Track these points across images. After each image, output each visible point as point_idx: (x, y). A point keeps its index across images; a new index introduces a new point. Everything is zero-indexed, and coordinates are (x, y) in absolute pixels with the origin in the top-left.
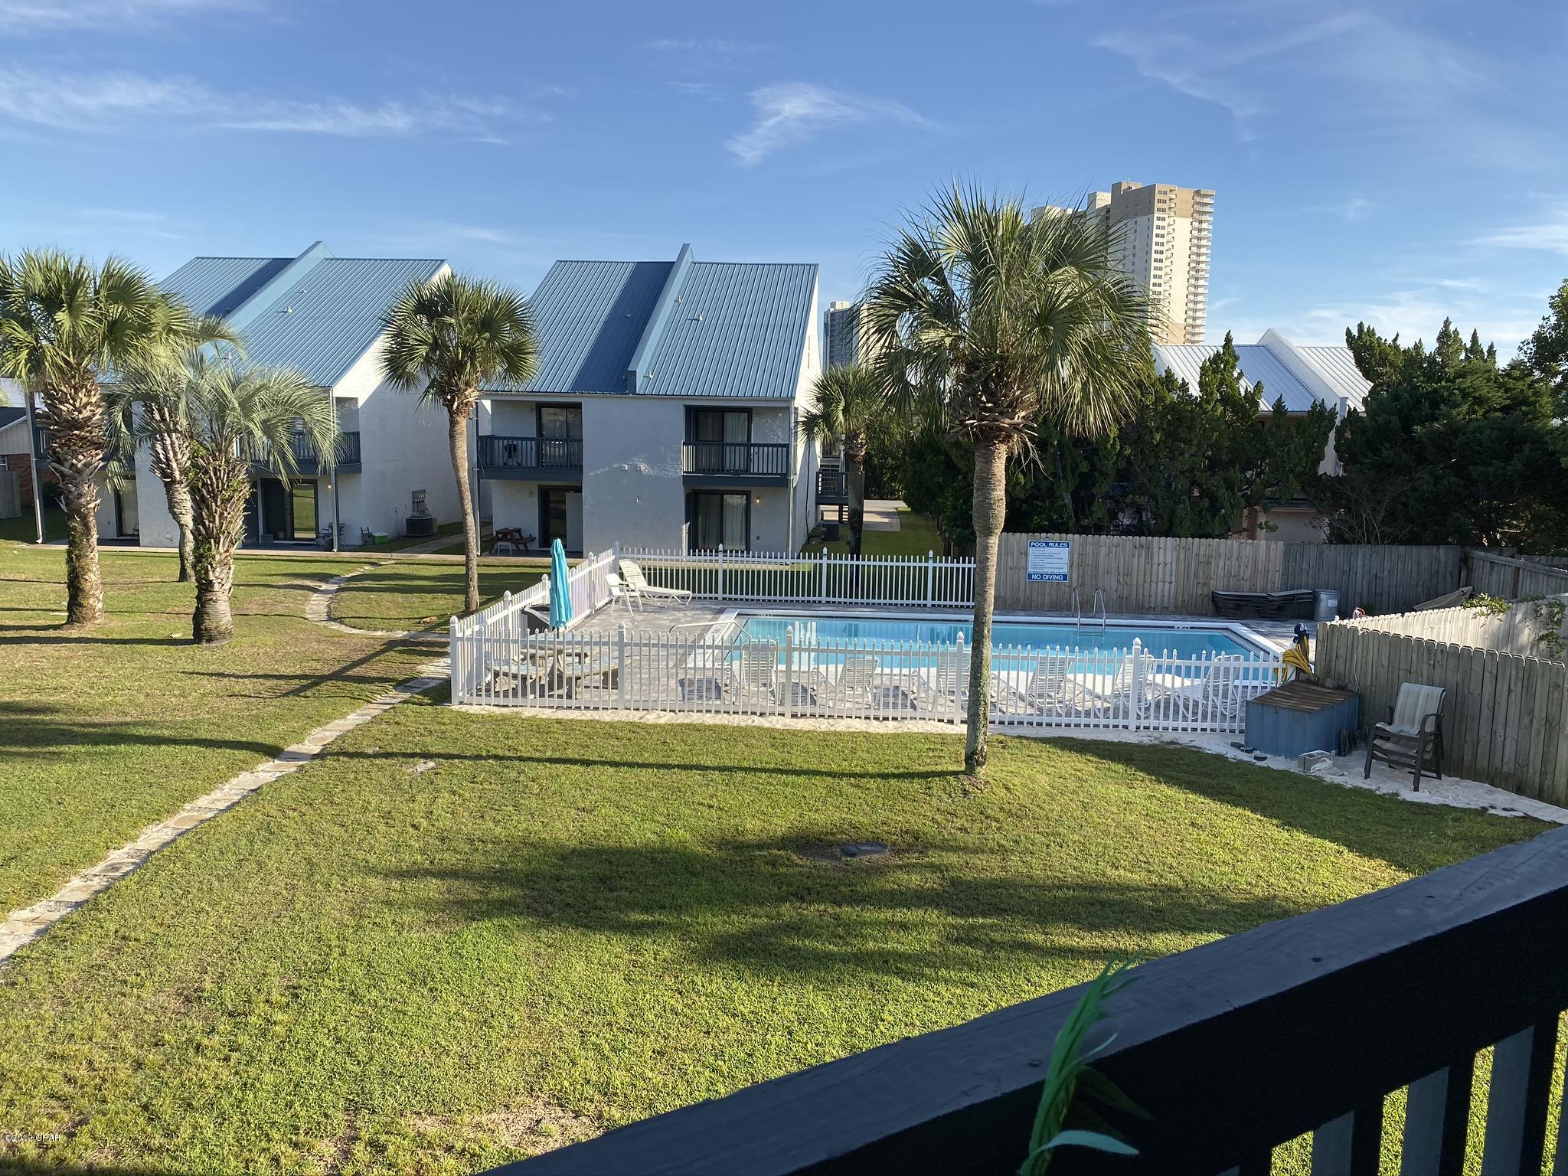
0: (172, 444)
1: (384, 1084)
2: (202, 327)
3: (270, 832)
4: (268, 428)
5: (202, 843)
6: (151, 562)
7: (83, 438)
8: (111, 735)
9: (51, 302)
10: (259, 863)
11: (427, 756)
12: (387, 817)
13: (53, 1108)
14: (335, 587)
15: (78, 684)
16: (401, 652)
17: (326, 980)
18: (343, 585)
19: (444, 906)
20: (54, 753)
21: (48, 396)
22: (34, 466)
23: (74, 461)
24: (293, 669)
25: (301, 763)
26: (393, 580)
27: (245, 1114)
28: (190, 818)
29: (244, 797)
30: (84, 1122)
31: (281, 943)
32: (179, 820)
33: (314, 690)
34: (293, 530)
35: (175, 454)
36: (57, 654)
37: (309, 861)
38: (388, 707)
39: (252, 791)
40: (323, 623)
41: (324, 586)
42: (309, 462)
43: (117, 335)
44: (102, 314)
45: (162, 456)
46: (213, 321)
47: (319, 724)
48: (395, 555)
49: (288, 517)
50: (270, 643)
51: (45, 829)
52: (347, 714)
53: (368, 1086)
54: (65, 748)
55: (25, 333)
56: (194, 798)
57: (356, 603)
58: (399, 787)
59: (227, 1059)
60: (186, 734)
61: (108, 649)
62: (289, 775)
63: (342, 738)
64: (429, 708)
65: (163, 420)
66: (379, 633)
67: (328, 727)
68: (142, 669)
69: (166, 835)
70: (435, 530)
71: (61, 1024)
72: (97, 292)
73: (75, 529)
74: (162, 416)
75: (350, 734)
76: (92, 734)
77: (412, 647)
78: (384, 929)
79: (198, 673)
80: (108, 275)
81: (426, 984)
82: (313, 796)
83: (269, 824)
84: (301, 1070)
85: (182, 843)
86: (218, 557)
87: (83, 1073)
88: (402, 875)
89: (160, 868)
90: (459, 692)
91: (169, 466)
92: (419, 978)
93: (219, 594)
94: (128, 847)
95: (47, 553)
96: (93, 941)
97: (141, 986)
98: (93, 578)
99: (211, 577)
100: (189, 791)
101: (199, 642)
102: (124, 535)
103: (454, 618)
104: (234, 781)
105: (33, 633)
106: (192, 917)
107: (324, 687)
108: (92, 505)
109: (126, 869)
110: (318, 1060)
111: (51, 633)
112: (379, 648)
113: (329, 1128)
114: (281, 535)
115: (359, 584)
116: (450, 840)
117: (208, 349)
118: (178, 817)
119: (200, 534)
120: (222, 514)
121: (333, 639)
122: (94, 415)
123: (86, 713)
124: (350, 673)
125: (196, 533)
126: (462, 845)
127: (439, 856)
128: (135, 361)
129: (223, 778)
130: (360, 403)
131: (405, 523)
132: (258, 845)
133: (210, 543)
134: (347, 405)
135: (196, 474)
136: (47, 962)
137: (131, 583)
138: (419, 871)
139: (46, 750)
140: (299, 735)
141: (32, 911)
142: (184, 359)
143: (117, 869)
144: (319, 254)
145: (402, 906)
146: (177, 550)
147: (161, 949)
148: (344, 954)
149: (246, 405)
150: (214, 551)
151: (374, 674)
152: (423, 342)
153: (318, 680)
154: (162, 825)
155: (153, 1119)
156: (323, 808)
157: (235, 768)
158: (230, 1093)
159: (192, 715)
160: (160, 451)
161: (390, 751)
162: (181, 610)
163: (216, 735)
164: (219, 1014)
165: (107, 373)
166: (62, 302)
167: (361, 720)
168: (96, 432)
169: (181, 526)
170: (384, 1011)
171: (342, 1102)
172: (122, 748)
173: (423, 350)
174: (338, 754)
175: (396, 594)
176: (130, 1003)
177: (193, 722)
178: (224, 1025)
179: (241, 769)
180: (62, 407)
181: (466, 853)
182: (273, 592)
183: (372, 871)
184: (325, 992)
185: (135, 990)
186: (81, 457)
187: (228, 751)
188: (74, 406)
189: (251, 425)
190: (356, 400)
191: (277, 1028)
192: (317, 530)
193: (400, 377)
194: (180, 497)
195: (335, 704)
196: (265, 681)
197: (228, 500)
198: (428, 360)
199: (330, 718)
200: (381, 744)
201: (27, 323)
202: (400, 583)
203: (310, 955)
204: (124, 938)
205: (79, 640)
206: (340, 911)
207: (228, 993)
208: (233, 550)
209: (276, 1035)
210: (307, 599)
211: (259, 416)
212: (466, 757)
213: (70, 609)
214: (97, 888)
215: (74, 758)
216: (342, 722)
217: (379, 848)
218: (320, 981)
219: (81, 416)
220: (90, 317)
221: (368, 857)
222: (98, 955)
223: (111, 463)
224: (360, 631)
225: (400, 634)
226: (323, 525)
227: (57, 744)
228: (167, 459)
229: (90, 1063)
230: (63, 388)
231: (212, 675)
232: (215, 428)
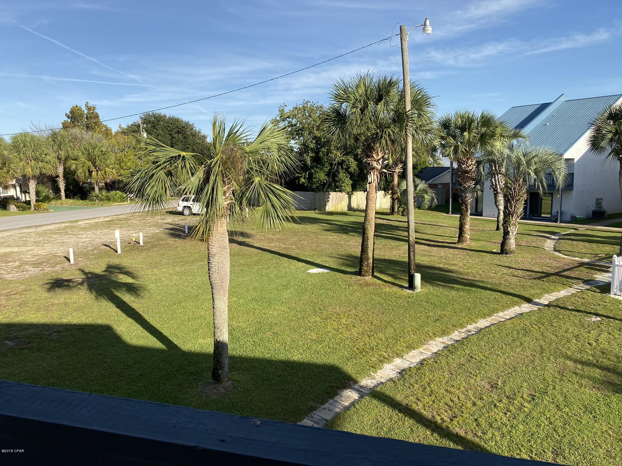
0: (498, 179)
1: (570, 449)
2: (513, 133)
3: (526, 332)
4: (536, 172)
5: (500, 330)
6: (486, 223)
7: (469, 177)
8: (470, 284)
9: (463, 129)
10: (521, 343)
11: (597, 315)
12: (577, 337)
13: (446, 408)
14: (558, 238)
15: (461, 264)
16: (586, 268)
17: (546, 397)
18: (561, 237)
19: (603, 383)
20: (452, 287)
21: (459, 162)
22: (451, 187)
23: (465, 185)
24: (538, 269)
25: (540, 307)
26: (584, 237)
27: (512, 437)
28: (496, 320)
29: (516, 316)
30: (456, 417)
31: (528, 376)
32: (492, 319)
33: (547, 278)
34: (541, 213)
35: (499, 182)
36: (454, 253)
37: (541, 347)
38: (579, 290)
39: (519, 314)
40: (552, 252)
41: (553, 237)
42: (552, 185)
43: (484, 139)
44: (479, 132)
45: (494, 183)
46: (517, 131)
47: (548, 292)
48: (586, 226)
49: (539, 208)
50: (530, 257)
51: (448, 312)
52: (560, 290)
53: (563, 447)
54: (455, 286)
55: (453, 141)
56: (498, 312)
57: (566, 245)
58: (583, 326)
59: (505, 414)
60: (496, 288)
61: (471, 253)
62: (535, 311)
63: (558, 300)
64: (599, 294)
65: (496, 169)
66: (577, 259)
67: (552, 294)
68: (482, 261)
69: (487, 324)
70: (606, 216)
71: (450, 380)
72: (478, 124)
73: (463, 209)
74: (495, 168)
75: (561, 299)
76: (464, 282)
77: (591, 266)
78: (573, 384)
79: (501, 266)
80: (482, 117)
81: (591, 413)
82: (544, 321)
83: (525, 328)
84: (535, 429)
85: (493, 328)
86: (512, 222)
87: (456, 400)
88: (583, 363)
89: (484, 335)
90: (615, 288)
91: (496, 187)
92: (588, 410)
93: (511, 236)
94: (474, 325)
95: (452, 217)
96: (462, 355)
97: (476, 376)
98: (467, 227)
99: (509, 230)
100: (496, 309)
101: (502, 254)
102: (478, 212)
103: (615, 256)
104: (513, 309)
105: (447, 245)
106: (495, 356)
107: (551, 278)
108: (469, 201)
109: (473, 333)
110: (542, 428)
111: (453, 245)
112: (576, 265)
113: (545, 457)
114: (536, 215)
115: (569, 237)
116: (607, 354)
117: (515, 142)
118: (491, 318)
119: (506, 213)
120: (515, 206)
121: (555, 259)
122: (473, 168)
123: (462, 274)
124: (563, 274)
125: (504, 212)
126: (613, 358)
127: (601, 360)
128: (489, 148)
129: (508, 307)
130: (575, 161)
131: (591, 212)
132: (521, 336)
133: (510, 217)
134: (569, 162)
135: (507, 190)
136: (447, 358)
137: (479, 230)
138: (591, 364)
139: (449, 285)
140: (539, 296)
141: (443, 339)
142: (506, 147)
143: (470, 332)
144: (563, 99)
145: (582, 377)
146: (496, 219)
147: (484, 365)
148: (554, 389)
149: (529, 163)
150: (511, 220)
151: (573, 276)
152: (610, 132)
153: (548, 275)
154: (486, 320)
155: (478, 425)
156: (548, 327)
157: (513, 304)
158: (506, 427)
159: (498, 281)
160: (494, 181)
161: (579, 309)
162: (496, 241)
163: (506, 290)
164: (503, 396)
165: (479, 153)
166: (466, 128)
167: (567, 294)
168: (473, 175)
169: (499, 210)
170: (571, 418)
171: (551, 449)
172: (474, 289)
173: (610, 136)
174: (556, 306)
175: (586, 243)
176: (472, 381)
177: (498, 284)
178: (505, 400)
179: (516, 305)
180: (463, 166)
181: (614, 362)
182: (531, 237)
183: (568, 358)
184: (545, 402)
185: (474, 377)
186: (467, 184)
187: (511, 297)
188: (467, 165)
189: (530, 171)
190: (573, 159)
191: (525, 409)
192: (551, 214)
193: (596, 149)
194: (499, 199)
195: (555, 285)
196: (527, 272)
197: (518, 200)
198: (611, 140)
199: (553, 291)
200: (575, 305)
201: (454, 137)
202: (588, 238)
203: (540, 384)
204: (471, 357)
205: (461, 249)
206: (553, 371)
207: (507, 389)
208: (518, 220)
209: (524, 411)
210: (545, 241)
211: (533, 167)
212: (616, 319)
213: (459, 237)
214: (463, 337)
215: (458, 290)
216: (558, 293)
217: (572, 348)
218: (544, 396)
219: (468, 169)
220: (475, 133)
221: (567, 351)
222: (463, 360)
223: (477, 186)
224: (568, 257)
225: (586, 260)
226: (554, 211)
227: (453, 284)
228: (496, 184)
229: (459, 397)
230: (464, 159)
231: (506, 267)
232: (516, 172)
